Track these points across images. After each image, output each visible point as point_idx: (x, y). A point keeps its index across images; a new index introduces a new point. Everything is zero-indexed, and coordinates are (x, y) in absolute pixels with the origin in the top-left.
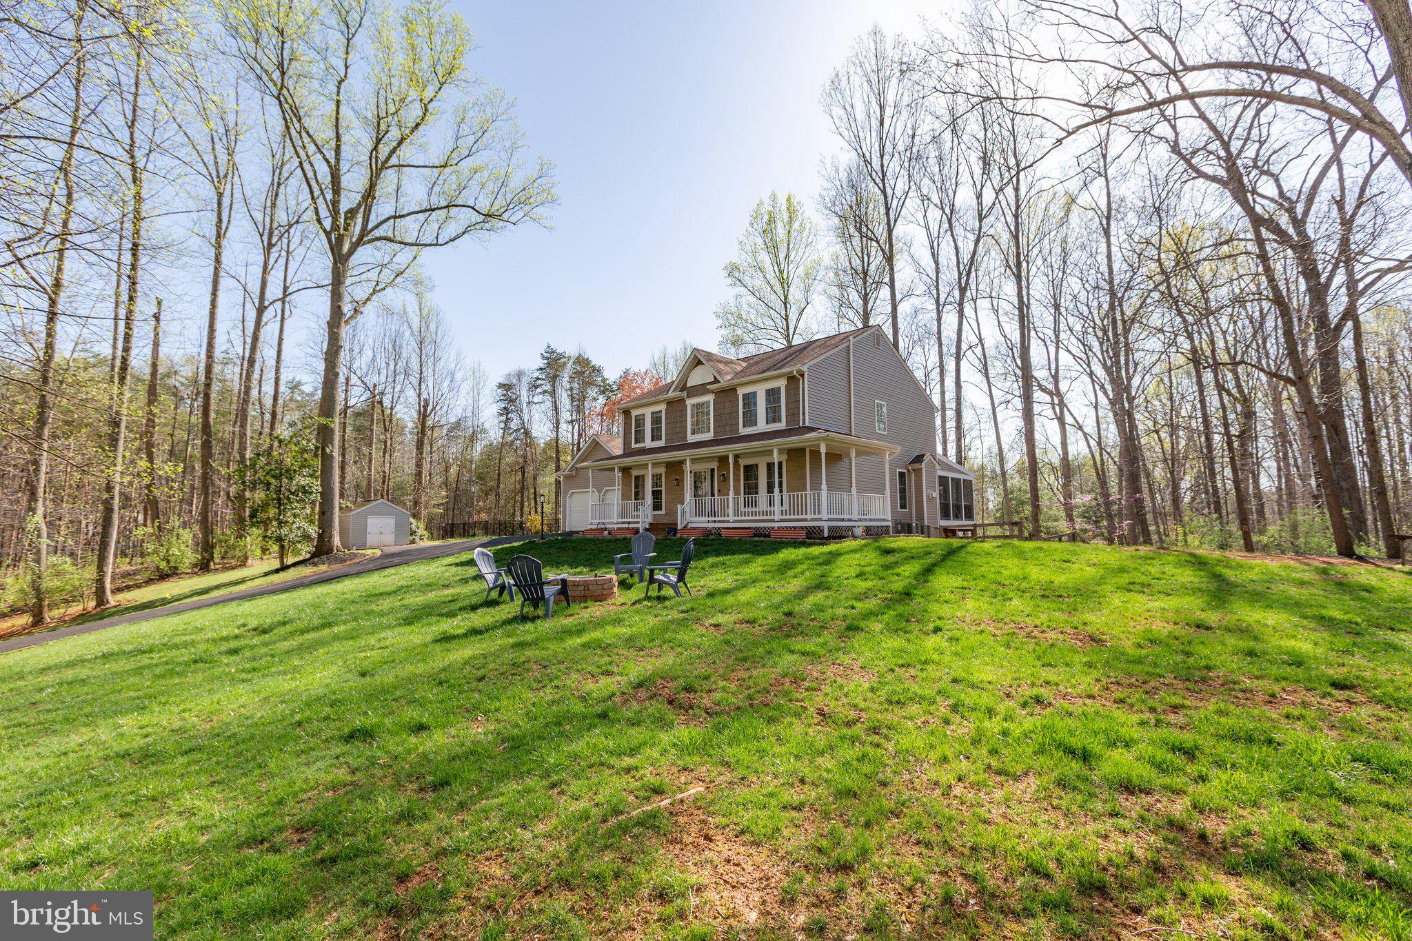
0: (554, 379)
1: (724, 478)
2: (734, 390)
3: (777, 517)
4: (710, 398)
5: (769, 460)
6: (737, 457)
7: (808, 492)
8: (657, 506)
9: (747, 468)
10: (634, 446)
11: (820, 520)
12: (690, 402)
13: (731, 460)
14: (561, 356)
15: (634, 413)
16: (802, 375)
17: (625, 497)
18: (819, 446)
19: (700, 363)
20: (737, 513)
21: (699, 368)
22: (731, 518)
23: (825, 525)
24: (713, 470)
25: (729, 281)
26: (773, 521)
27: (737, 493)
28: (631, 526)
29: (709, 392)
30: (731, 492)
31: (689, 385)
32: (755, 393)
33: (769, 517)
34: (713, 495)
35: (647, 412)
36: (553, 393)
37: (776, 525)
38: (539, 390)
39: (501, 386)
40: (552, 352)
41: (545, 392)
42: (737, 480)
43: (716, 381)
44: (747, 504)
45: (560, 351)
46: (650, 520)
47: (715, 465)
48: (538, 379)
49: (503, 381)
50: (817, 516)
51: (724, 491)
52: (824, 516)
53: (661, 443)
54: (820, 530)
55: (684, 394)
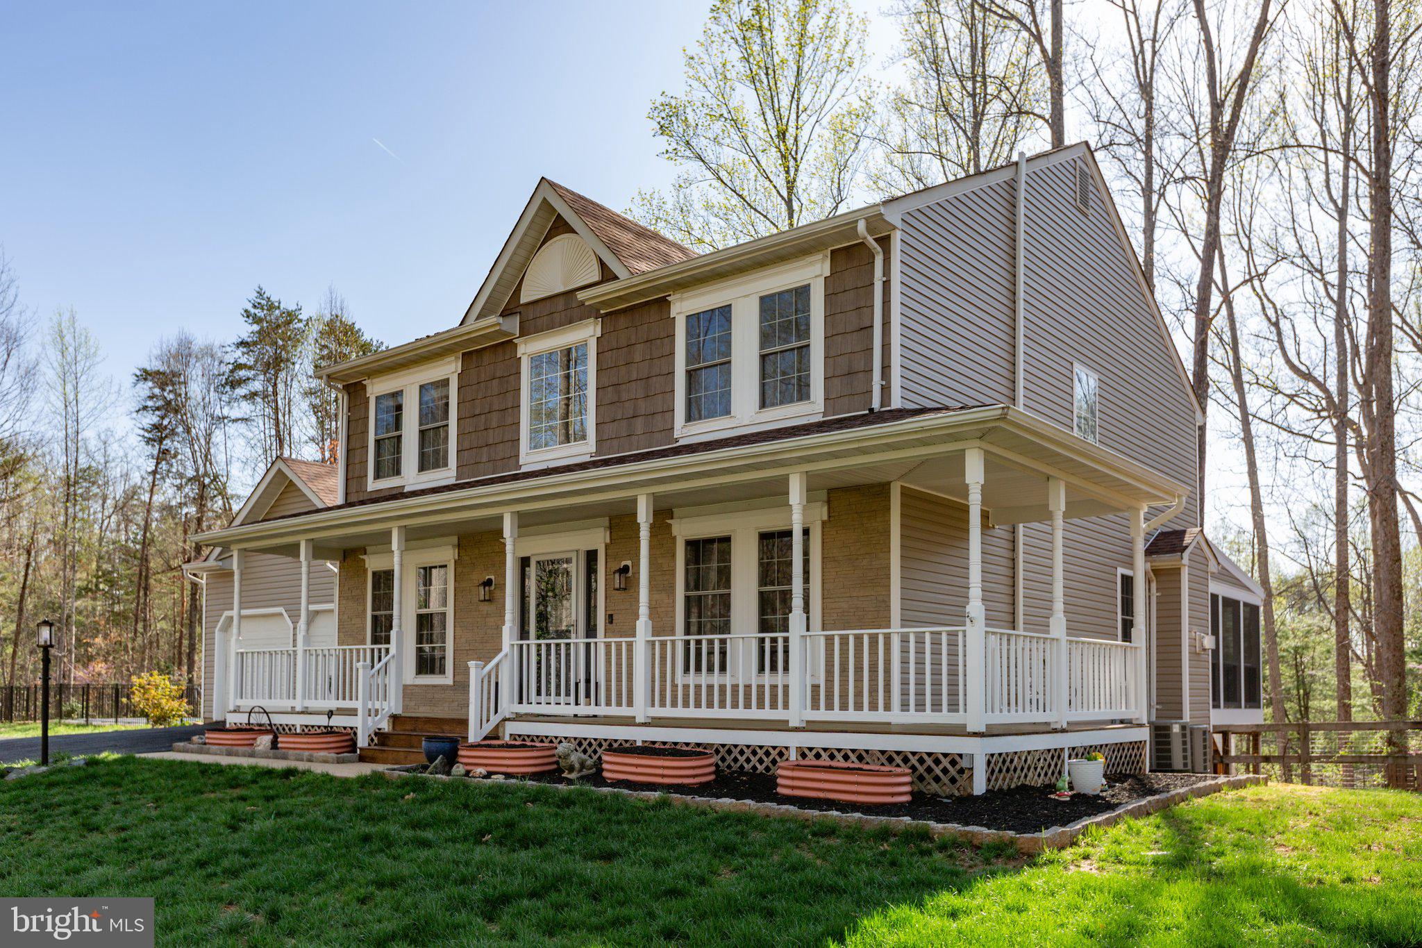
0: (275, 365)
1: (625, 577)
2: (663, 303)
3: (798, 712)
4: (587, 334)
5: (771, 522)
6: (663, 514)
7: (896, 628)
8: (427, 664)
9: (697, 549)
10: (372, 485)
11: (958, 731)
12: (528, 349)
13: (644, 516)
14: (291, 317)
15: (377, 388)
16: (884, 242)
17: (348, 633)
18: (958, 460)
19: (560, 226)
20: (658, 695)
21: (561, 242)
22: (640, 710)
23: (978, 751)
24: (591, 556)
25: (663, 142)
26: (781, 726)
27: (661, 626)
28: (337, 721)
29: (586, 312)
30: (643, 625)
31: (524, 299)
32: (725, 312)
33: (767, 714)
34: (591, 631)
35: (409, 384)
36: (269, 397)
37: (794, 741)
38: (241, 391)
39: (146, 375)
40: (271, 307)
41: (252, 396)
42: (661, 583)
43: (607, 275)
44: (694, 661)
45: (288, 305)
46: (393, 705)
47: (597, 539)
48: (239, 366)
49: (156, 365)
50: (944, 717)
51: (621, 623)
52: (975, 716)
53: (447, 475)
54: (957, 766)
55: (513, 325)
